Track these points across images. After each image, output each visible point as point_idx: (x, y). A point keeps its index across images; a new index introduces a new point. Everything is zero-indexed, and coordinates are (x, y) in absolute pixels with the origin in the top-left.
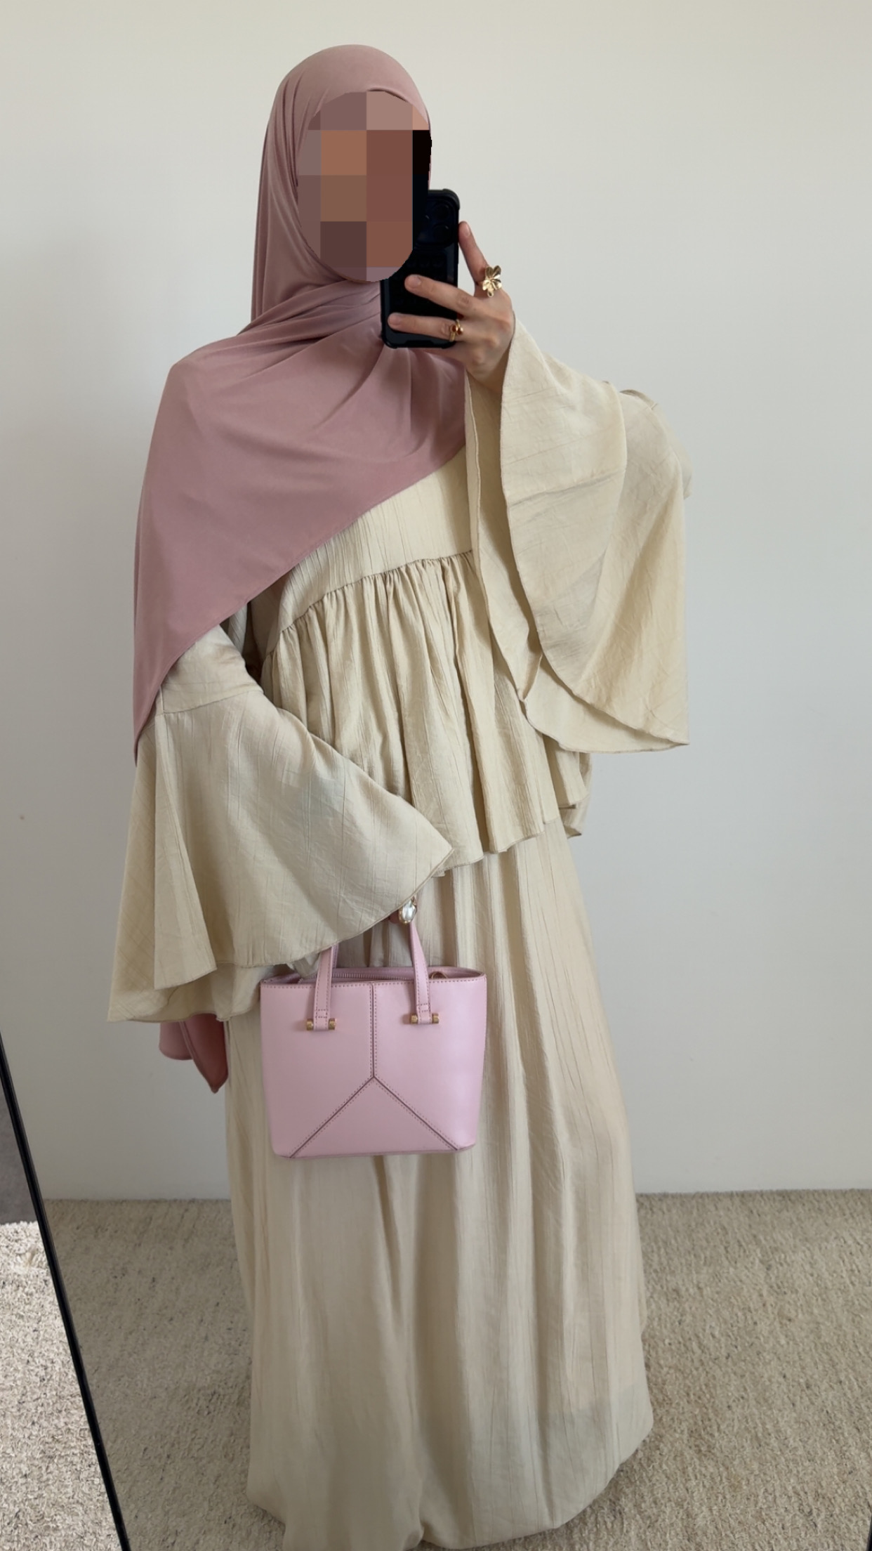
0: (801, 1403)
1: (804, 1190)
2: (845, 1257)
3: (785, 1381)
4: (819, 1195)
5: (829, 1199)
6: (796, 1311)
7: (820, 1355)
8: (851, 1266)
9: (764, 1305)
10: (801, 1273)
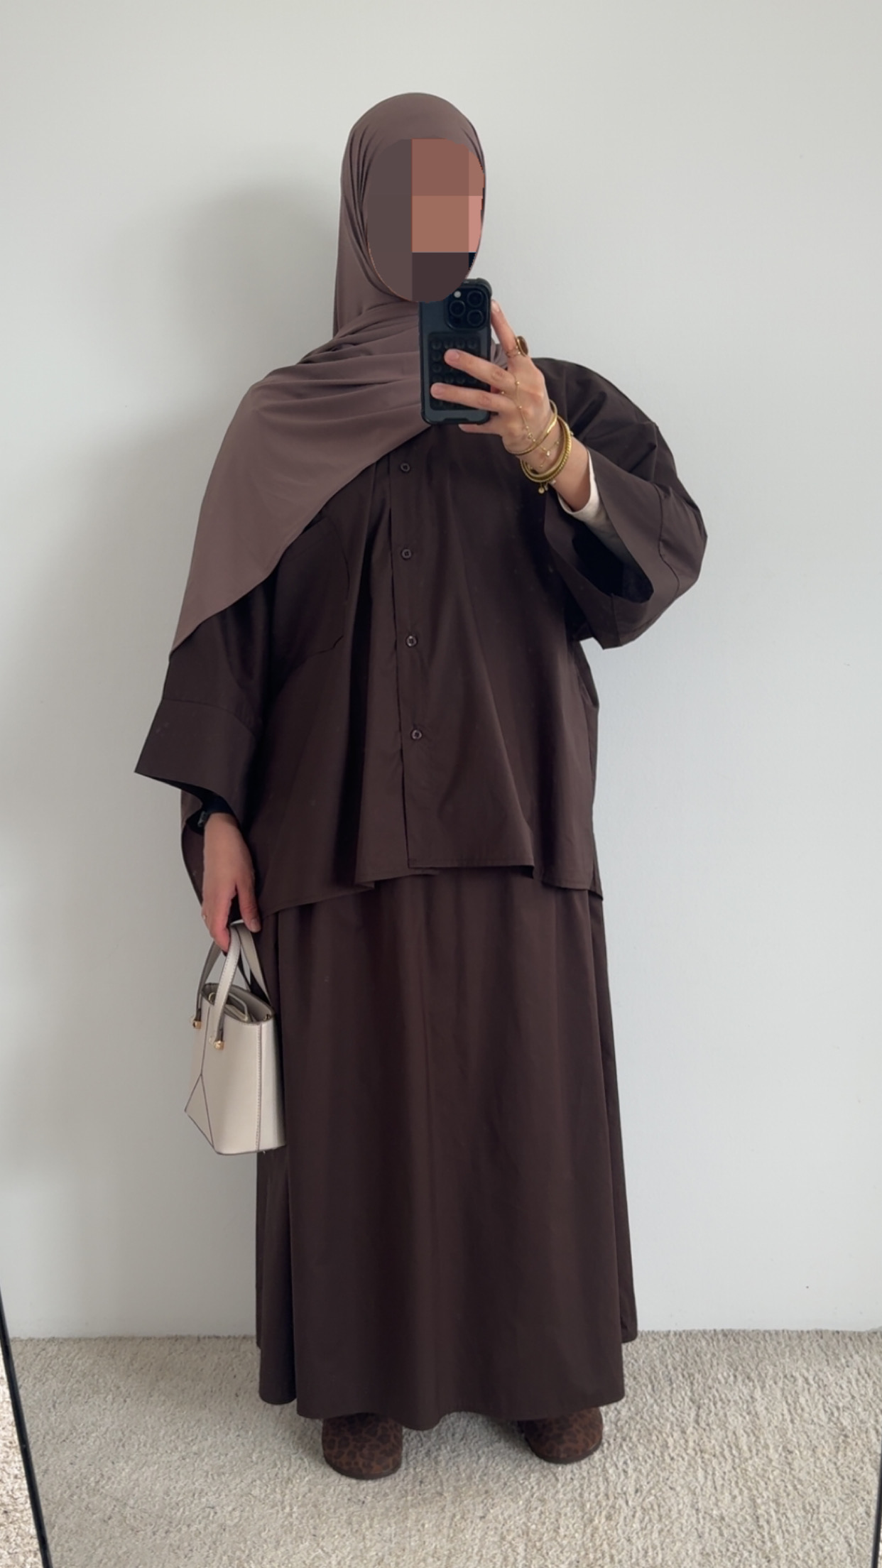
0: (710, 1534)
1: (753, 1331)
2: (789, 1397)
3: (697, 1514)
4: (770, 1335)
5: (782, 1340)
6: (721, 1447)
7: (741, 1490)
8: (795, 1403)
9: (687, 1441)
10: (736, 1411)
